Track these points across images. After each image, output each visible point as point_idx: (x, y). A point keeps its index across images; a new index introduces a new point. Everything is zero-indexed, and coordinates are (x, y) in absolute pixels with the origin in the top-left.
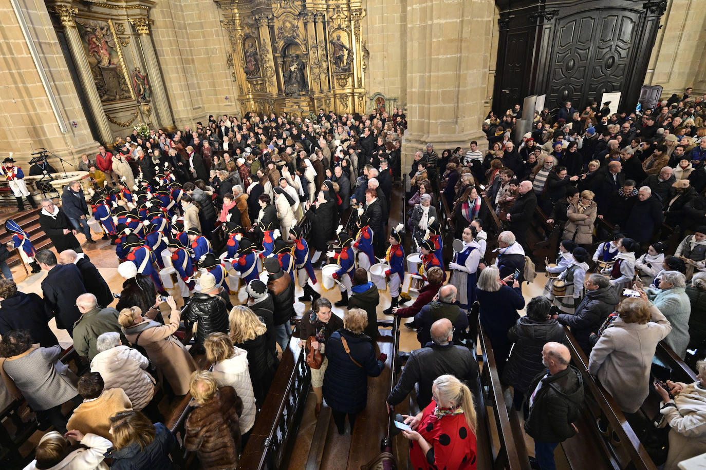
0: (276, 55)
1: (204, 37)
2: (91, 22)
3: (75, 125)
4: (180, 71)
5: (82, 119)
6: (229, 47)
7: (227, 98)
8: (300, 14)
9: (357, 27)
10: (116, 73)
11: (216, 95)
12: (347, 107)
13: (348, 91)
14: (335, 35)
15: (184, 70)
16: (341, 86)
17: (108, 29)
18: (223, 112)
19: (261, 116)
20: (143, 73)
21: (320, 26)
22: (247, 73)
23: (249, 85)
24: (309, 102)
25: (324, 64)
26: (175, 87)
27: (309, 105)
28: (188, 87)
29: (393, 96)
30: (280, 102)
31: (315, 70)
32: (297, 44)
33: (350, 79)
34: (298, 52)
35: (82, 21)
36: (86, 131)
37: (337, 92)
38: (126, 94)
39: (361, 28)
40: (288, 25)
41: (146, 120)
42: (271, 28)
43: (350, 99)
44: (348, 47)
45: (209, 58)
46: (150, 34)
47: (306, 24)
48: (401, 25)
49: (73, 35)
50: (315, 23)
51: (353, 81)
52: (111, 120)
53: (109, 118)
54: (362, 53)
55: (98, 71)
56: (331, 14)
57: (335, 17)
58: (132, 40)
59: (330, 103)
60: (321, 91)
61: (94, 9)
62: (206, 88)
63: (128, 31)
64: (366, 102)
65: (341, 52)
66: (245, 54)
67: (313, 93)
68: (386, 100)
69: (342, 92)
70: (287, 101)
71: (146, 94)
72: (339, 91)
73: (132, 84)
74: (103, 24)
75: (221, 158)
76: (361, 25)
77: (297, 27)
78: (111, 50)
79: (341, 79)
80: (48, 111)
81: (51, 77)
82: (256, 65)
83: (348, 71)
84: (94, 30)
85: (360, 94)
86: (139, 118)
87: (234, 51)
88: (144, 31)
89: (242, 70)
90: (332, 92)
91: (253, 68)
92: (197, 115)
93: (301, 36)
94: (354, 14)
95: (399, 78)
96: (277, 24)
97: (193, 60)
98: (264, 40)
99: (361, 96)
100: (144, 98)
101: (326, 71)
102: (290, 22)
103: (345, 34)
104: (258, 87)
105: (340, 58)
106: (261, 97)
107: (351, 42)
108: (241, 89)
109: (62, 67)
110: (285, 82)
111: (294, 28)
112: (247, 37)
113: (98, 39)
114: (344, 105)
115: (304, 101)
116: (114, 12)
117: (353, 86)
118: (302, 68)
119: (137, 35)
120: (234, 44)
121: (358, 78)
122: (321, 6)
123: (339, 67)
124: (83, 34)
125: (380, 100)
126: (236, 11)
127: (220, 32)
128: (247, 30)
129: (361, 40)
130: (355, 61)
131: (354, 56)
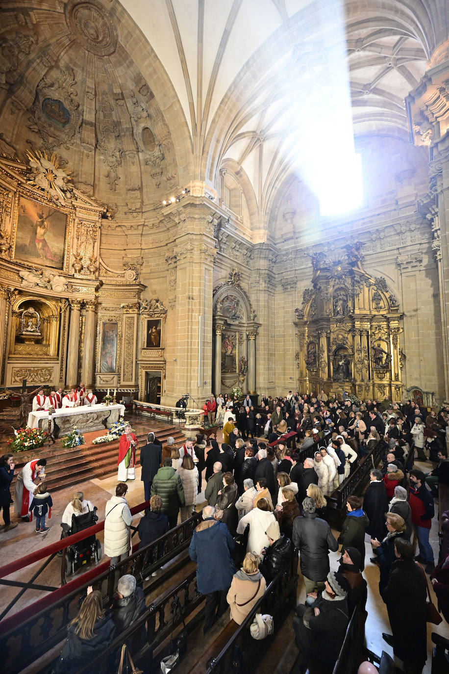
0: (330, 354)
1: (284, 342)
2: (229, 333)
3: (205, 383)
4: (266, 360)
5: (209, 381)
6: (298, 348)
7: (291, 378)
8: (350, 331)
9: (395, 339)
10: (232, 358)
11: (284, 375)
12: (384, 394)
13: (385, 382)
14: (376, 344)
15: (269, 359)
16: (380, 378)
17: (235, 336)
18: (287, 387)
20: (246, 360)
21: (365, 338)
22: (307, 364)
23: (307, 372)
24: (351, 387)
25: (366, 362)
26: (261, 368)
27: (351, 389)
28: (269, 369)
29: (431, 391)
30: (329, 384)
31: (358, 366)
32: (346, 349)
33: (388, 374)
34: (346, 353)
35: (224, 332)
36: (209, 387)
37: (376, 382)
38: (234, 370)
39: (398, 340)
40: (340, 337)
41: (241, 386)
42: (328, 338)
43: (387, 388)
44: (387, 351)
45: (284, 354)
46: (255, 340)
47: (353, 337)
48: (436, 339)
49: (219, 339)
50: (361, 336)
51: (391, 375)
52: (223, 383)
53: (222, 381)
54: (399, 357)
55: (224, 356)
56: (373, 331)
57: (377, 332)
58: (245, 343)
59: (369, 389)
60: (362, 380)
61: (232, 327)
62: (279, 371)
63: (245, 337)
64: (403, 392)
65: (381, 355)
66: (308, 352)
67: (355, 380)
68: (424, 393)
69: (380, 382)
70: (334, 384)
71: (244, 371)
72: (377, 381)
73: (239, 365)
74: (233, 334)
76: (398, 338)
77: (347, 338)
78: (234, 347)
79: (380, 373)
80: (196, 374)
81: (203, 358)
82: (315, 360)
83: (387, 368)
84: (229, 337)
85: (397, 385)
86: (237, 384)
87: (301, 350)
88: (252, 338)
89: (304, 362)
90: (371, 382)
91: (312, 361)
92: (270, 386)
93: (349, 343)
94: (393, 331)
95: (436, 377)
96: (332, 336)
97: (275, 354)
98: (322, 345)
99: (397, 387)
100: (243, 373)
101: (367, 367)
102: (342, 335)
103: (385, 343)
104: (314, 373)
105: (380, 359)
106: (315, 380)
107: (389, 348)
108: (301, 373)
109: (210, 354)
110: (334, 371)
111: (344, 339)
112: (311, 343)
113: (229, 341)
114: (381, 393)
115: (347, 386)
116: (240, 328)
117: (391, 379)
118: (348, 364)
119: (248, 340)
120: (301, 346)
121: (395, 374)
122: (366, 326)
123: (379, 365)
124: (223, 338)
125: (418, 392)
126: (307, 328)
127: (294, 340)
128: (312, 339)
129: (398, 348)
130: (392, 362)
131: (392, 358)
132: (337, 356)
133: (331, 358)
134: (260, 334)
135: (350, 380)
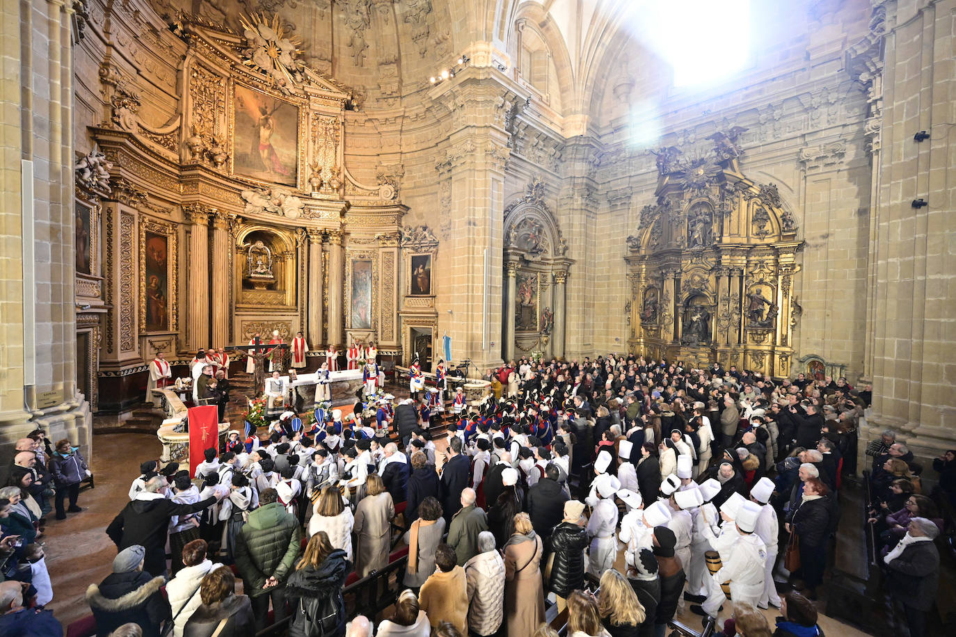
0: (678, 305)
1: (608, 286)
2: (526, 274)
3: (493, 345)
4: (581, 313)
5: (498, 341)
6: (629, 296)
7: (617, 339)
8: (712, 269)
9: (786, 282)
10: (532, 310)
11: (607, 335)
12: (762, 366)
13: (765, 347)
14: (754, 289)
15: (584, 312)
16: (757, 341)
17: (536, 279)
18: (611, 351)
19: (648, 360)
20: (550, 312)
21: (736, 281)
22: (642, 319)
23: (642, 330)
24: (709, 354)
25: (736, 317)
26: (573, 325)
27: (709, 356)
28: (584, 326)
29: (840, 361)
30: (674, 350)
31: (722, 322)
32: (704, 296)
33: (770, 336)
34: (704, 304)
35: (520, 273)
36: (498, 351)
37: (749, 347)
38: (534, 327)
39: (792, 283)
40: (697, 278)
41: (542, 349)
42: (677, 281)
43: (768, 357)
44: (771, 301)
45: (608, 304)
46: (565, 283)
47: (718, 278)
48: (857, 282)
49: (512, 282)
50: (730, 277)
51: (775, 338)
52: (517, 345)
53: (516, 342)
54: (791, 309)
55: (520, 307)
56: (751, 269)
57: (756, 271)
58: (550, 288)
59: (737, 357)
60: (728, 344)
61: (531, 265)
62: (600, 328)
63: (550, 280)
64: (792, 363)
65: (761, 307)
66: (645, 302)
67: (716, 344)
68: (827, 365)
69: (756, 348)
70: (682, 349)
71: (548, 328)
72: (752, 346)
73: (540, 319)
74: (533, 275)
75: (601, 394)
76: (792, 280)
77: (707, 281)
78: (533, 293)
79: (757, 333)
80: (480, 332)
81: (490, 309)
82: (654, 313)
83: (769, 326)
84: (527, 279)
85: (783, 353)
86: (537, 346)
87: (634, 299)
88: (561, 281)
89: (638, 316)
90: (742, 347)
91: (651, 314)
92: (585, 351)
93: (710, 289)
94: (784, 269)
95: (850, 341)
96: (684, 278)
97: (594, 304)
98: (667, 291)
99: (784, 355)
101: (737, 324)
102: (699, 276)
103: (769, 288)
104: (652, 333)
105: (759, 313)
106: (654, 342)
107: (775, 296)
108: (633, 332)
109: (498, 304)
110: (683, 331)
111: (704, 281)
112: (650, 287)
113: (527, 285)
114: (757, 363)
115: (702, 352)
116: (544, 267)
117: (774, 343)
118: (706, 319)
119: (555, 283)
120: (635, 292)
121: (782, 335)
122: (740, 261)
123: (756, 321)
124: (519, 280)
125: (817, 365)
126: (644, 266)
127: (624, 284)
128: (651, 282)
129: (791, 295)
130: (779, 317)
131: (779, 312)
132: (691, 307)
133: (680, 311)
134: (573, 275)
135: (709, 343)
